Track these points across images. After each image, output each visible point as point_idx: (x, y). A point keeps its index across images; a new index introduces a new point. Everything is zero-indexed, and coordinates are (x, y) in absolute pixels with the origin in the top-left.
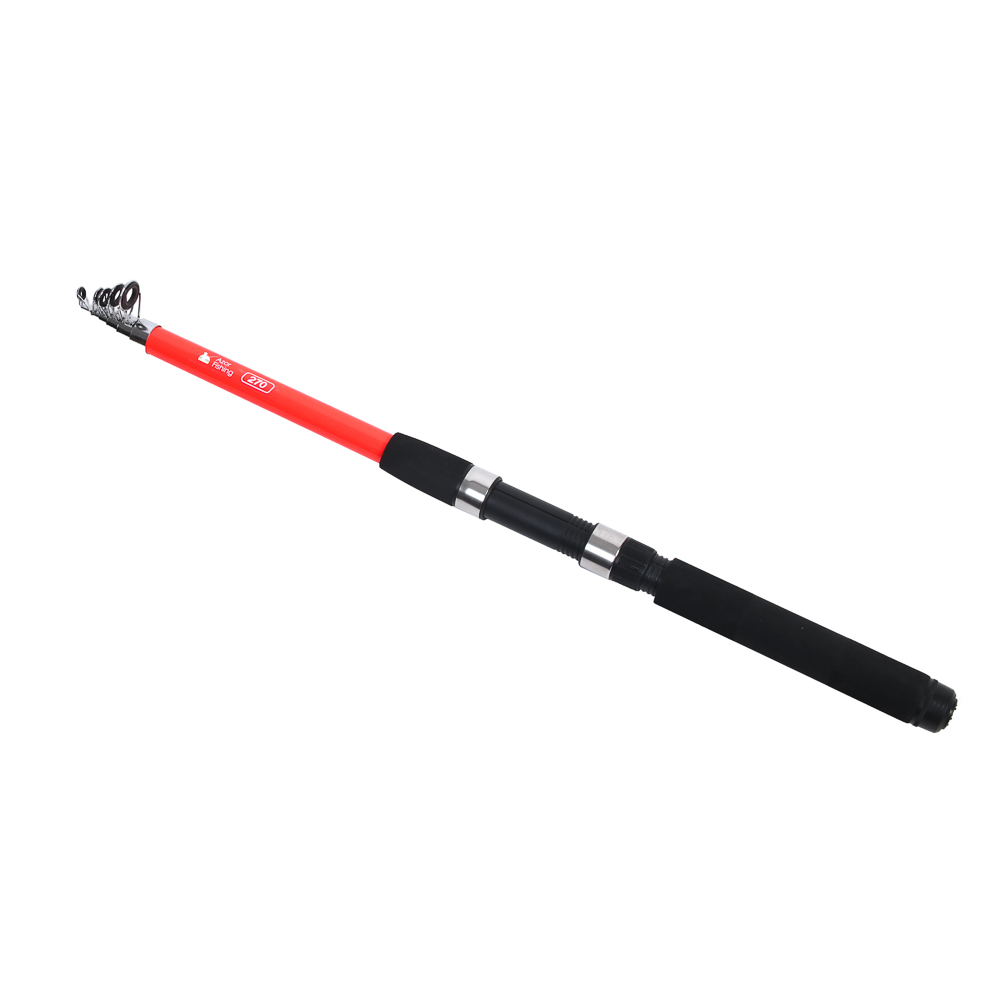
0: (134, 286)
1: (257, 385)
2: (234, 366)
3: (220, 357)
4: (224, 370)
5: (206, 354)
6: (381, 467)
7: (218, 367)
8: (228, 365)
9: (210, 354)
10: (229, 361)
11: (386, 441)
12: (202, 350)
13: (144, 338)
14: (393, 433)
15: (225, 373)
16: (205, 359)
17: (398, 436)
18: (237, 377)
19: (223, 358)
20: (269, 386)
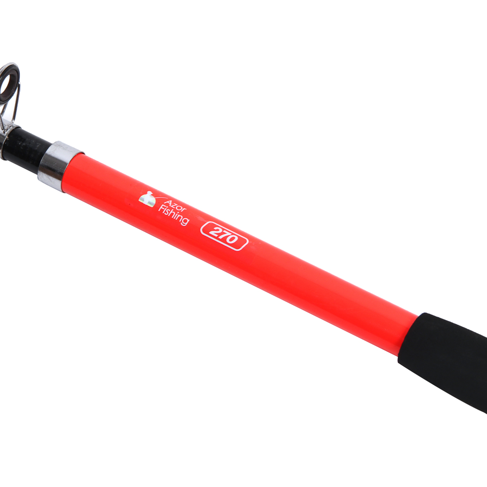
0: (13, 72)
1: (224, 240)
2: (190, 212)
3: (170, 198)
4: (176, 216)
5: (150, 193)
6: (400, 361)
7: (167, 212)
8: (182, 209)
9: (156, 193)
10: (184, 205)
11: (408, 324)
12: (144, 189)
13: (59, 170)
14: (418, 314)
15: (177, 222)
16: (148, 200)
17: (426, 318)
18: (194, 227)
19: (175, 201)
20: (241, 242)
